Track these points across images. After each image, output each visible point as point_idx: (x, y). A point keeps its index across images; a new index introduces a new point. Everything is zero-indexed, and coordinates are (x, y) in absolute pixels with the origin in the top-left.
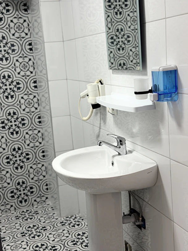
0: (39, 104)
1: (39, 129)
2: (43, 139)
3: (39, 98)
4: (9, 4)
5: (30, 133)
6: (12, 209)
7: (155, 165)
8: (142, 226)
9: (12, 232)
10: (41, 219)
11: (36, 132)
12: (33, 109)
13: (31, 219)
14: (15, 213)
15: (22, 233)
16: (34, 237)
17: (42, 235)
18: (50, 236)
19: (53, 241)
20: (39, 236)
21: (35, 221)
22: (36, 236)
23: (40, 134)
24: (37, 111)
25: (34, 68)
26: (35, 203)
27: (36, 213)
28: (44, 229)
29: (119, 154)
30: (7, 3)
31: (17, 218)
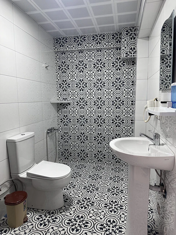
0: (132, 113)
1: (131, 127)
2: (132, 132)
3: (133, 110)
4: (125, 62)
5: (126, 127)
6: (112, 164)
7: (173, 155)
8: (165, 196)
9: (106, 176)
10: (123, 174)
11: (129, 128)
12: (129, 116)
13: (118, 172)
14: (113, 167)
15: (110, 178)
16: (115, 182)
17: (119, 182)
18: (123, 184)
19: (123, 187)
20: (118, 182)
21: (120, 174)
22: (116, 182)
23: (131, 129)
24: (131, 117)
25: (133, 94)
26: (124, 165)
27: (123, 170)
28: (122, 179)
29: (154, 145)
30: (124, 61)
31: (112, 169)
